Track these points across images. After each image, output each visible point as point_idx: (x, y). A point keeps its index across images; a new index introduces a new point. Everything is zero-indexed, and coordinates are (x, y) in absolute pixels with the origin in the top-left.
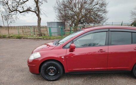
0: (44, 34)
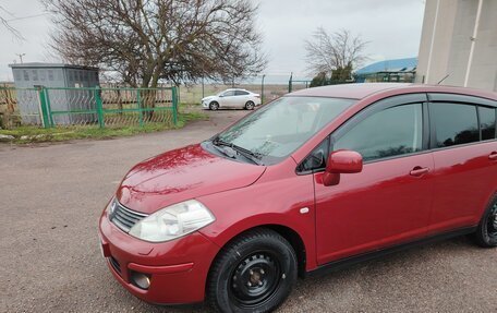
0: (16, 118)
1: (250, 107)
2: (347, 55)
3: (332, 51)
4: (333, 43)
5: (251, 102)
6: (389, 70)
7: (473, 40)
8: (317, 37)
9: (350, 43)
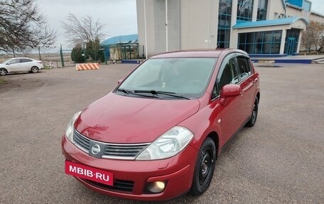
1: (35, 70)
2: (93, 32)
3: (82, 29)
4: (82, 25)
5: (35, 67)
6: (122, 42)
7: (166, 25)
8: (70, 20)
9: (93, 25)
